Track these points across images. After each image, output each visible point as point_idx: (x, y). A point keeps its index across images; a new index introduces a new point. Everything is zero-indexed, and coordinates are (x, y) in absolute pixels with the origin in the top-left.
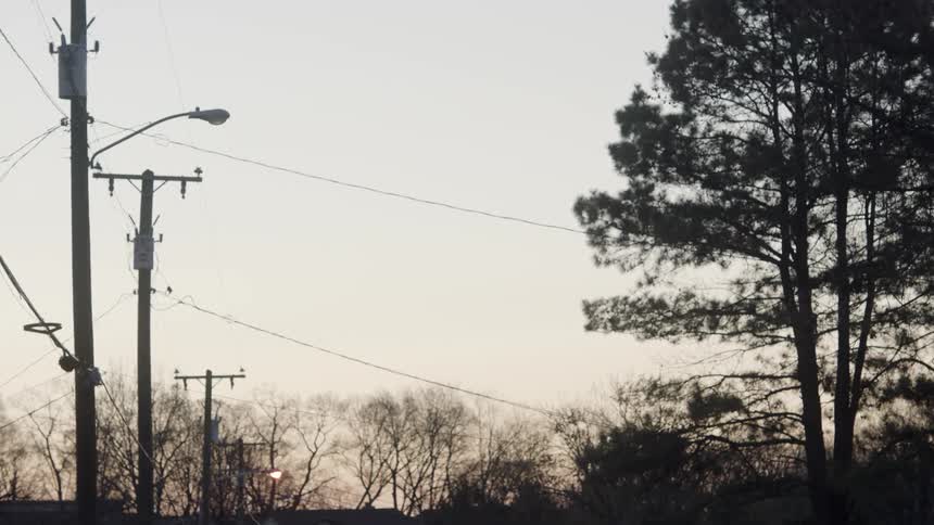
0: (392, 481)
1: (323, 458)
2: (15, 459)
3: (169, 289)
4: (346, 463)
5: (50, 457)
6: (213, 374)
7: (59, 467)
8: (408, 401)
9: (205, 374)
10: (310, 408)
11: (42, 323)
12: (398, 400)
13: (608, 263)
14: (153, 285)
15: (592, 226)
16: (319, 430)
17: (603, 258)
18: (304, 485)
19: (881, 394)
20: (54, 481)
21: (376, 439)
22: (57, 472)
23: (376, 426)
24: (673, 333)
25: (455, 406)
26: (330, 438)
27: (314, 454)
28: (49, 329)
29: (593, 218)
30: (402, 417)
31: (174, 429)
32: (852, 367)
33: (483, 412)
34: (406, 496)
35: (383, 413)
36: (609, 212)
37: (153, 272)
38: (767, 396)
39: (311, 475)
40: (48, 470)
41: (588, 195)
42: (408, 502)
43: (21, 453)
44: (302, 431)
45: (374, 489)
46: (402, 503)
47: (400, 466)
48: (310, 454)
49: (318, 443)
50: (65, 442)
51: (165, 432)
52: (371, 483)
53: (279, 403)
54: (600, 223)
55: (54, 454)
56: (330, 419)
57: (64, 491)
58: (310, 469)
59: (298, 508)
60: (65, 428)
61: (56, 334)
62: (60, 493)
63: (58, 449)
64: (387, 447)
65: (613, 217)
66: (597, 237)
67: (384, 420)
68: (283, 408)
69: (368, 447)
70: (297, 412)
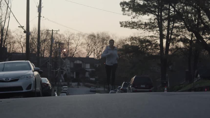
0: (94, 52)
1: (79, 46)
2: (13, 44)
3: (44, 17)
4: (84, 47)
5: (21, 44)
6: (53, 30)
7: (22, 46)
8: (98, 35)
9: (52, 30)
10: (77, 35)
11: (21, 26)
12: (96, 35)
13: (125, 14)
14: (41, 15)
15: (123, 7)
16: (78, 40)
17: (124, 14)
18: (75, 52)
19: (177, 41)
20: (21, 49)
21: (90, 43)
22: (22, 47)
23: (91, 40)
24: (137, 28)
25: (108, 36)
26: (81, 42)
27: (77, 45)
28: (22, 27)
29: (123, 6)
30: (96, 38)
31: (47, 39)
32: (170, 36)
33: (114, 38)
34: (96, 55)
35: (92, 37)
36: (126, 5)
37: (41, 13)
38: (154, 40)
39: (76, 50)
40: (20, 46)
41: (122, 2)
42: (97, 57)
43: (14, 42)
44: (75, 40)
45: (90, 53)
46: (96, 57)
47: (95, 49)
48: (76, 45)
49: (78, 43)
50: (24, 41)
51: (45, 39)
52: (89, 52)
53: (70, 34)
54: (125, 7)
55: (22, 43)
56: (81, 38)
57: (23, 51)
58: (76, 48)
59: (73, 57)
60: (24, 38)
61: (23, 28)
62: (23, 52)
63: (22, 42)
64: (93, 45)
65: (127, 6)
66: (123, 10)
67: (92, 39)
68: (71, 35)
69: (89, 44)
70: (74, 36)
